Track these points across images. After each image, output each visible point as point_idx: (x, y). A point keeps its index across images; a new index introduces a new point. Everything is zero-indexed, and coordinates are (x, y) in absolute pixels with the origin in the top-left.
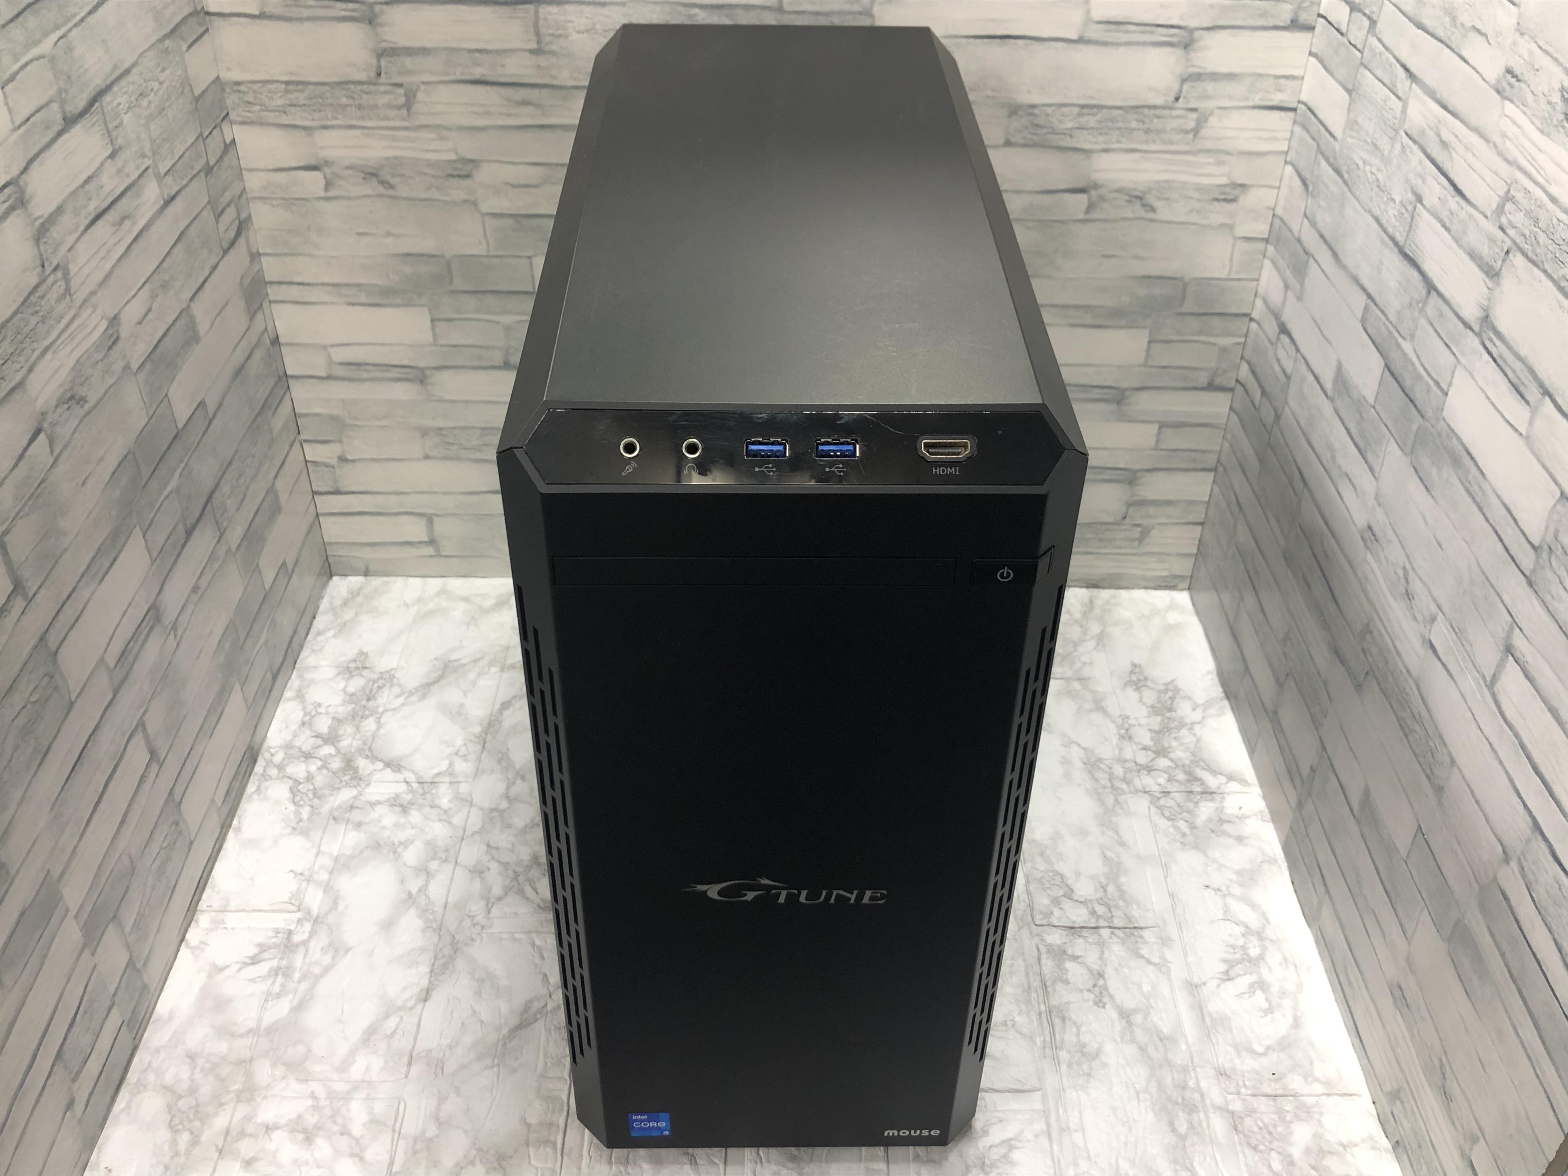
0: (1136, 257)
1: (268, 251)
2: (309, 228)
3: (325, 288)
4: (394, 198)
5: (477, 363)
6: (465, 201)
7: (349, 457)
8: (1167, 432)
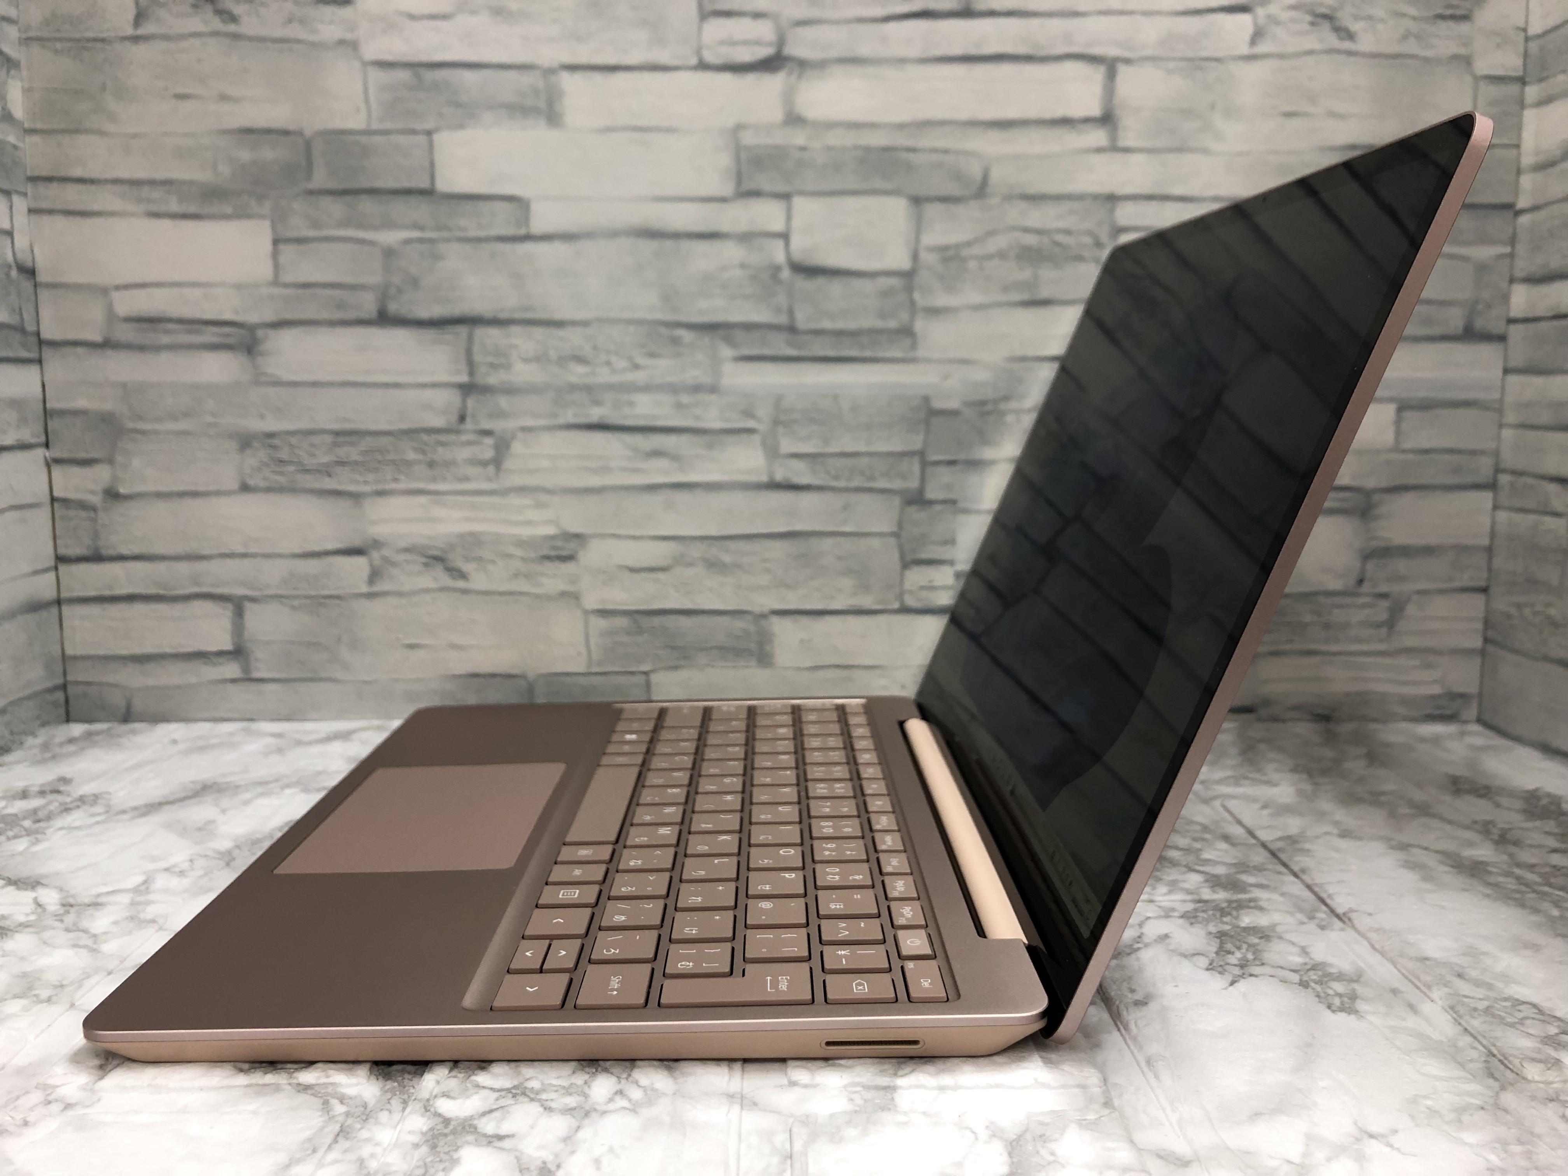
0: (1332, 114)
1: (39, 125)
2: (104, 88)
3: (117, 188)
4: (236, 37)
5: (338, 315)
6: (341, 42)
7: (122, 490)
8: (1410, 415)
